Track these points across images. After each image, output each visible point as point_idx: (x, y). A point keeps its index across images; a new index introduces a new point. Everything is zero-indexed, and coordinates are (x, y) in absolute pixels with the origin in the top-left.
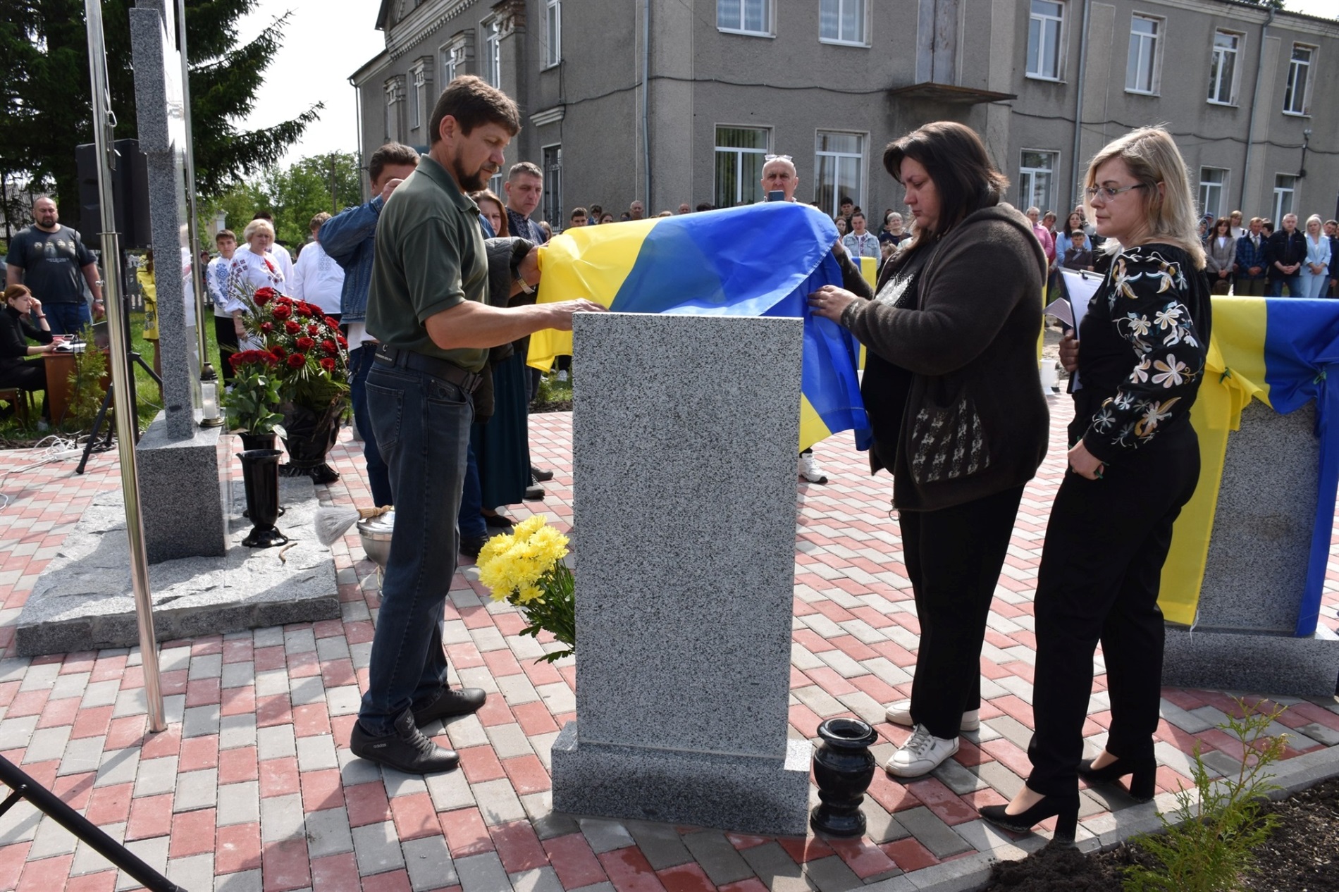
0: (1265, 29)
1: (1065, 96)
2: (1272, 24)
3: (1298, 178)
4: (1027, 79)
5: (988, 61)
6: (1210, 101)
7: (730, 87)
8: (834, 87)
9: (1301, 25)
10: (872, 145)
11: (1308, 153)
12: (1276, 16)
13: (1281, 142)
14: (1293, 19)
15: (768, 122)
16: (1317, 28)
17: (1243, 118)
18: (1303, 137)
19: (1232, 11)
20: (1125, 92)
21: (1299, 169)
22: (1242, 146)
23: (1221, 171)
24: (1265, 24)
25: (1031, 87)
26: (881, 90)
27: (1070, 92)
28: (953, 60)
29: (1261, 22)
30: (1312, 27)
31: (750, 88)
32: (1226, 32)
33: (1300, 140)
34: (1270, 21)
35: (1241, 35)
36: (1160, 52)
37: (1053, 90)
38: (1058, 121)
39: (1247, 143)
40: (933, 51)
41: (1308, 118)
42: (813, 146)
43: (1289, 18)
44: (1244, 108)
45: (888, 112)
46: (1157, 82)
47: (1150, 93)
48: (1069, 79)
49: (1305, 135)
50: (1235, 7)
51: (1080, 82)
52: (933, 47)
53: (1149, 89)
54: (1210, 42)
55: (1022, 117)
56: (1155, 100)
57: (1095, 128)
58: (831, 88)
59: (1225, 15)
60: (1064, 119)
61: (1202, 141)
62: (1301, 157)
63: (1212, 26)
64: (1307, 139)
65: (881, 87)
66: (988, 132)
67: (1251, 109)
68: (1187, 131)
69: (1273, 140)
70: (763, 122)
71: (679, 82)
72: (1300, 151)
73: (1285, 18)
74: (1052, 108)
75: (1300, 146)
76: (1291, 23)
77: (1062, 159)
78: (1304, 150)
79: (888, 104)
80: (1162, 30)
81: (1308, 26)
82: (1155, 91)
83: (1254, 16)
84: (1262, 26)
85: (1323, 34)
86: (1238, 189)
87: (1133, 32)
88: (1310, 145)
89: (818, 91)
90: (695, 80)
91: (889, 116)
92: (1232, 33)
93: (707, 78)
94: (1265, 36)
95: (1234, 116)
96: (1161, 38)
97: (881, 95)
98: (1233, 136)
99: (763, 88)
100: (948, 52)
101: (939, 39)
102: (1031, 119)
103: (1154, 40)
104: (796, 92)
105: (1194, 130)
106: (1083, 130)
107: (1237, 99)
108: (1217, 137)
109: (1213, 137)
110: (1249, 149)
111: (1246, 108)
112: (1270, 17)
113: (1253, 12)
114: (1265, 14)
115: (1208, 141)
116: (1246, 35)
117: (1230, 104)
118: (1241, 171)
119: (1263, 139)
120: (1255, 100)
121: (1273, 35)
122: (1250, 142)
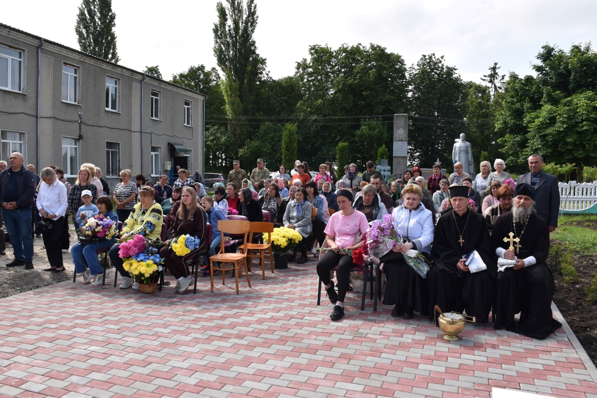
0: (39, 50)
2: (43, 47)
3: (78, 139)
9: (66, 52)
11: (83, 126)
12: (47, 43)
13: (64, 118)
14: (60, 48)
16: (77, 56)
17: (31, 101)
18: (78, 116)
19: (11, 34)
21: (78, 134)
22: (33, 119)
24: (40, 47)
29: (36, 45)
30: (73, 55)
32: (11, 47)
33: (77, 118)
35: (23, 50)
39: (36, 117)
41: (80, 106)
43: (56, 47)
44: (31, 95)
49: (79, 115)
50: (12, 31)
62: (78, 127)
64: (80, 117)
67: (37, 97)
69: (56, 116)
72: (77, 124)
73: (53, 46)
75: (77, 121)
76: (59, 50)
78: (80, 124)
81: (71, 54)
83: (30, 40)
85: (83, 60)
86: (34, 145)
88: (82, 121)
92: (16, 48)
94: (40, 54)
95: (25, 100)
98: (25, 112)
107: (25, 89)
108: (12, 112)
109: (8, 111)
110: (38, 121)
111: (33, 95)
112: (41, 43)
113: (28, 37)
114: (38, 41)
115: (4, 114)
116: (26, 51)
117: (21, 92)
118: (35, 134)
119: (49, 115)
120: (39, 92)
121: (47, 55)
122: (39, 117)
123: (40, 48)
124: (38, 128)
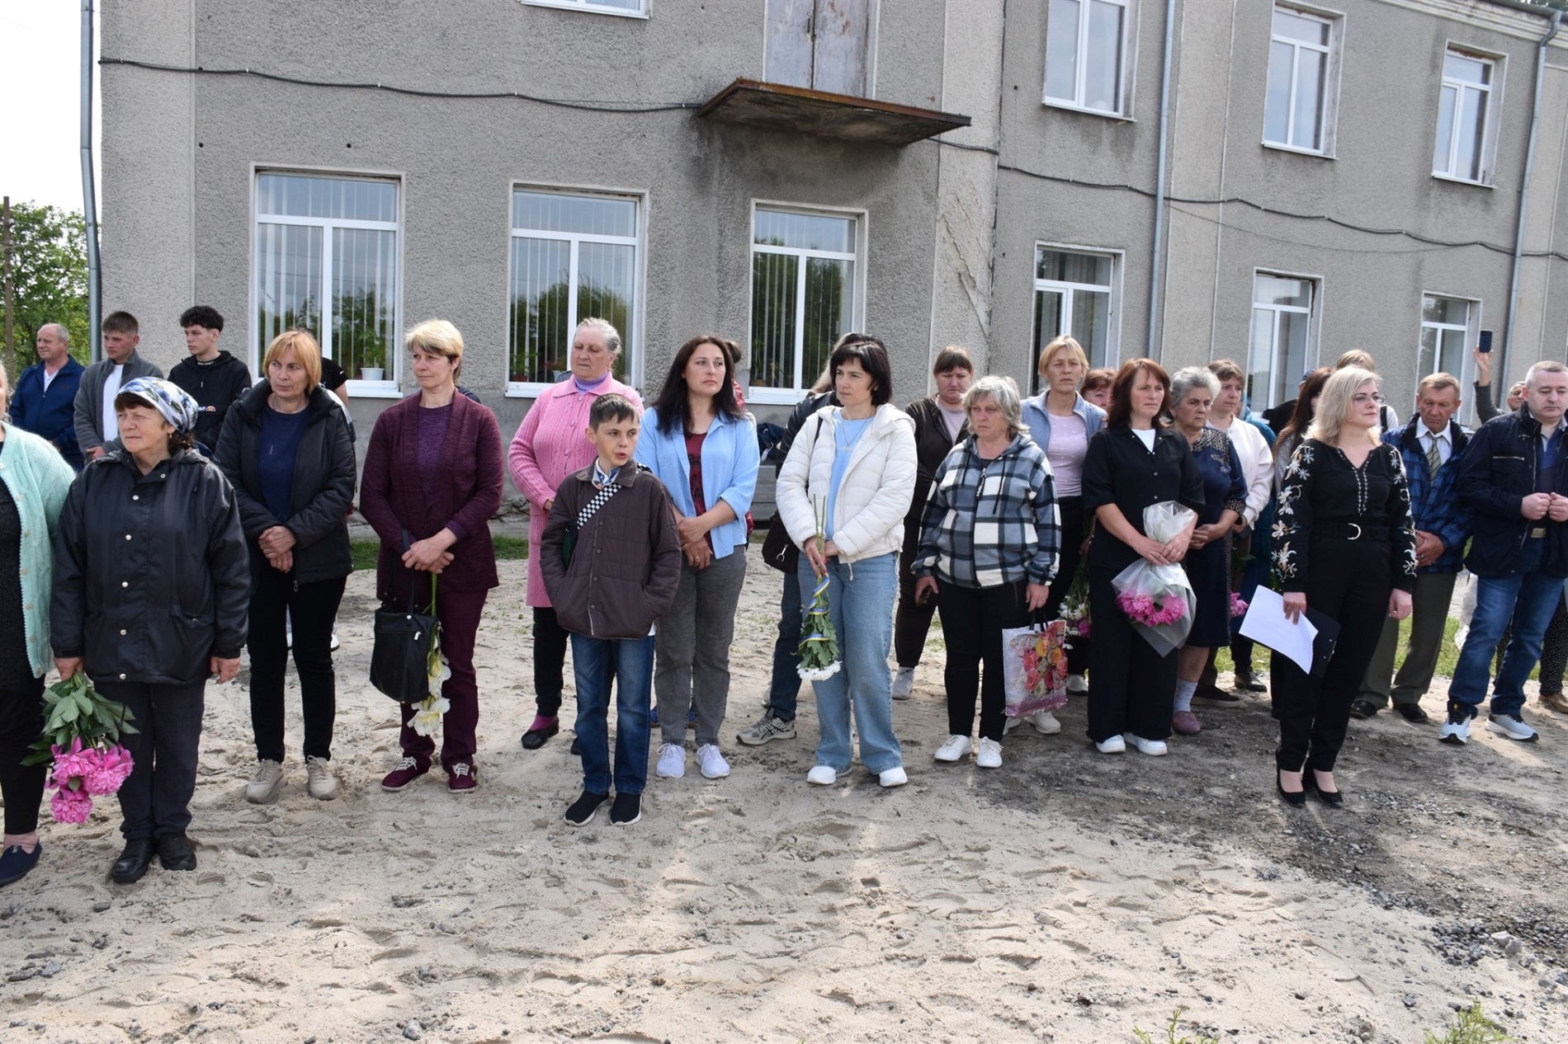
0: (1543, 50)
1: (1132, 145)
2: (1551, 42)
4: (1046, 108)
5: (940, 61)
6: (1437, 173)
7: (290, 87)
8: (559, 96)
10: (654, 220)
15: (390, 165)
17: (1503, 207)
19: (1477, 13)
20: (1263, 147)
22: (1504, 259)
23: (1465, 302)
24: (1544, 42)
25: (1056, 125)
26: (679, 107)
27: (1145, 137)
28: (862, 56)
29: (1537, 38)
31: (342, 92)
32: (1468, 52)
34: (1551, 36)
35: (1497, 58)
36: (1335, 78)
37: (1107, 133)
38: (1119, 193)
39: (1513, 254)
40: (814, 37)
42: (504, 217)
44: (1505, 190)
45: (695, 152)
46: (1330, 133)
47: (1319, 153)
48: (1141, 113)
51: (1164, 120)
52: (812, 27)
53: (1316, 146)
54: (1435, 67)
55: (1038, 182)
56: (1327, 165)
57: (1200, 210)
58: (549, 97)
59: (1464, 19)
60: (1131, 189)
61: (1423, 246)
63: (1438, 38)
65: (676, 99)
66: (941, 202)
67: (1520, 193)
68: (1393, 227)
69: (1560, 251)
70: (374, 164)
71: (160, 74)
74: (1103, 165)
77: (1129, 267)
79: (695, 136)
80: (1338, 39)
82: (1328, 150)
83: (1522, 25)
84: (1538, 45)
87: (1275, 36)
89: (515, 102)
90: (200, 71)
91: (696, 160)
92: (1480, 55)
93: (233, 68)
94: (1542, 63)
95: (1487, 205)
96: (1337, 53)
97: (678, 117)
98: (1484, 240)
99: (374, 93)
100: (851, 41)
101: (826, 12)
102: (1058, 185)
103: (1324, 56)
104: (462, 101)
105: (1408, 226)
106: (1173, 213)
107: (1493, 173)
108: (1454, 240)
109: (1445, 240)
110: (1517, 266)
111: (1510, 190)
112: (1552, 28)
113: (1518, 16)
114: (1543, 22)
115: (1436, 247)
116: (1507, 59)
117: (1478, 182)
118: (1503, 304)
119: (1544, 249)
120: (1527, 178)
121: (1558, 62)
122: (1519, 253)
123: (1545, 44)
124: (1514, 287)
